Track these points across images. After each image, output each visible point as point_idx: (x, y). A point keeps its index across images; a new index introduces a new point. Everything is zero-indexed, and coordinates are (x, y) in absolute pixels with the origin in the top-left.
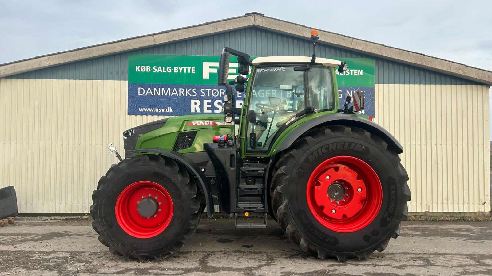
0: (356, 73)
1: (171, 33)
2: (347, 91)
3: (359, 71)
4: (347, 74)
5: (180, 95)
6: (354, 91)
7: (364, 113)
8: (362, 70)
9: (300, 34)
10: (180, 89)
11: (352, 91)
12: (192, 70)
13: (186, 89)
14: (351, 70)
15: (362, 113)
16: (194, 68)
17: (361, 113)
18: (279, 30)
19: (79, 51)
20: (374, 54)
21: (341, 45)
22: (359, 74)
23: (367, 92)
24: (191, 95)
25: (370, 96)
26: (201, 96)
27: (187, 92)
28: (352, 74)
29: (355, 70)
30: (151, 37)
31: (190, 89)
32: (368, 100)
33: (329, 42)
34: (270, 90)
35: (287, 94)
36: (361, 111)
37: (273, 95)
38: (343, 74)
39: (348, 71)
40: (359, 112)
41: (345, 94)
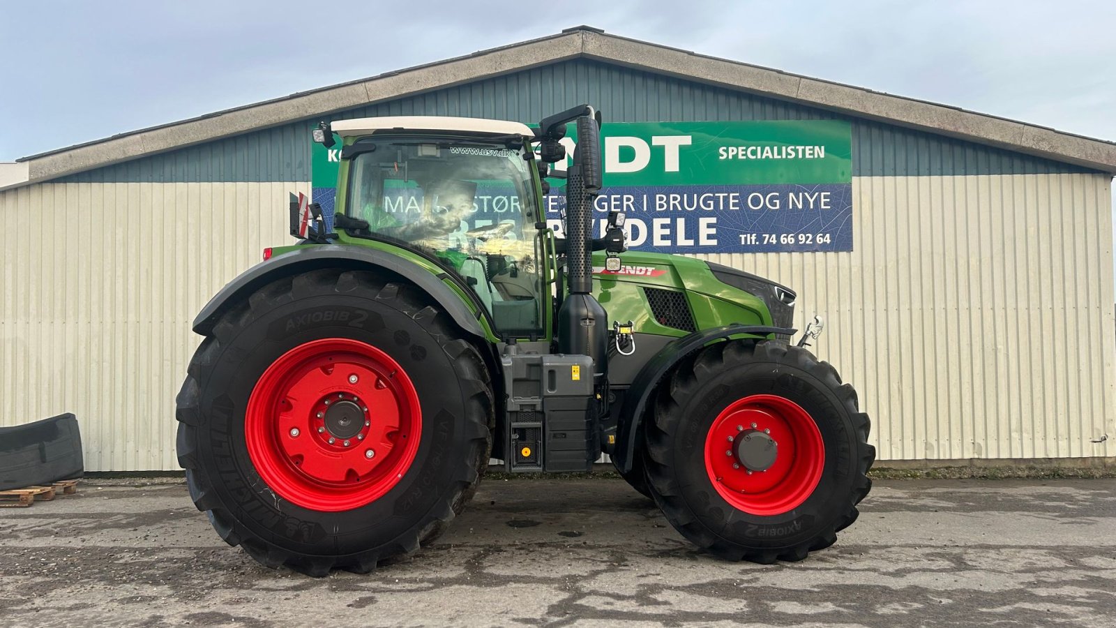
0: (810, 154)
1: (401, 76)
2: (791, 195)
3: (817, 148)
4: (789, 157)
6: (806, 194)
7: (828, 241)
8: (823, 147)
9: (683, 72)
11: (801, 194)
14: (797, 147)
15: (825, 241)
17: (821, 242)
18: (638, 64)
19: (207, 120)
20: (849, 110)
21: (775, 92)
22: (816, 156)
23: (835, 194)
25: (843, 204)
28: (800, 156)
29: (807, 148)
30: (360, 88)
32: (838, 212)
33: (747, 86)
34: (619, 196)
35: (658, 202)
36: (823, 237)
37: (628, 206)
38: (780, 157)
39: (792, 150)
40: (818, 239)
41: (786, 201)
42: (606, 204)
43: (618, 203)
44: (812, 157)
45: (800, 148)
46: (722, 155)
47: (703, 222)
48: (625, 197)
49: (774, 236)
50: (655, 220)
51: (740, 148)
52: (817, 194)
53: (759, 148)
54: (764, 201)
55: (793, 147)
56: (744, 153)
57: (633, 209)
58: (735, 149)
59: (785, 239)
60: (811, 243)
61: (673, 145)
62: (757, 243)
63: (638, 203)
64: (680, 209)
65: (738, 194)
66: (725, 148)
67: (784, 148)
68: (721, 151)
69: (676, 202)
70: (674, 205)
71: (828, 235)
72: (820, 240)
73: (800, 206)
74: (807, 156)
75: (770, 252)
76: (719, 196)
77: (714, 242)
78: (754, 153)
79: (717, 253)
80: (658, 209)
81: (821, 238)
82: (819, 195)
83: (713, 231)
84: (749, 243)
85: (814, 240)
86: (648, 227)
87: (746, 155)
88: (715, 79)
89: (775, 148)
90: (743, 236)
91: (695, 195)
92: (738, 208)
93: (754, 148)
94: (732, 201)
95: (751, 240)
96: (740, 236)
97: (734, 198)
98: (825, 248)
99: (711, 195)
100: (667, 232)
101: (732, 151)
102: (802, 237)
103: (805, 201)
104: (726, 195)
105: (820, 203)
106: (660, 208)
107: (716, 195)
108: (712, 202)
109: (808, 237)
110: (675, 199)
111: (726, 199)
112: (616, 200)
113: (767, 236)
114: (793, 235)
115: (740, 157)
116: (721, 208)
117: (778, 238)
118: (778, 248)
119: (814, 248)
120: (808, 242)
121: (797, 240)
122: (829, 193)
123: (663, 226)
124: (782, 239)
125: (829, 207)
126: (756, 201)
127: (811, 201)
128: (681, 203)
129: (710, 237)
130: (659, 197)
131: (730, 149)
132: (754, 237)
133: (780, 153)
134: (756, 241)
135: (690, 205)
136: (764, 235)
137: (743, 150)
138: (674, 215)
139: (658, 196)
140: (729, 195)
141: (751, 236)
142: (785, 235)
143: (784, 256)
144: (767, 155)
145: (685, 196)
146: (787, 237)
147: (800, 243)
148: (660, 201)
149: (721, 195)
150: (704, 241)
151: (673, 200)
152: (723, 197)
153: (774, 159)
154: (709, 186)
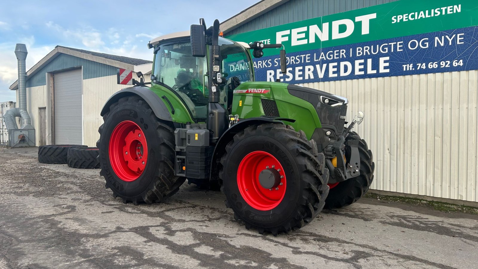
0: (450, 11)
1: (247, 11)
2: (437, 38)
3: (455, 7)
4: (436, 15)
5: (259, 68)
6: (447, 36)
7: (462, 64)
8: (460, 6)
10: (259, 62)
11: (443, 37)
12: (268, 42)
13: (263, 61)
14: (442, 8)
15: (459, 64)
16: (269, 40)
17: (456, 65)
22: (455, 12)
23: (468, 34)
24: (267, 66)
25: (473, 39)
26: (275, 66)
27: (264, 64)
28: (444, 13)
29: (449, 7)
30: (234, 19)
31: (266, 61)
32: (469, 46)
34: (338, 51)
35: (358, 52)
36: (458, 62)
37: (343, 55)
38: (430, 16)
39: (438, 10)
40: (454, 63)
41: (433, 42)
42: (332, 55)
43: (338, 54)
44: (452, 12)
45: (444, 9)
46: (394, 21)
47: (382, 60)
48: (341, 50)
49: (424, 64)
50: (356, 61)
51: (404, 15)
52: (454, 35)
53: (416, 13)
54: (419, 44)
55: (439, 9)
56: (407, 17)
57: (345, 57)
58: (401, 16)
59: (431, 65)
60: (449, 66)
61: (365, 20)
62: (413, 69)
63: (347, 53)
64: (369, 54)
65: (402, 42)
66: (395, 17)
67: (433, 10)
68: (393, 19)
69: (367, 51)
70: (366, 52)
71: (461, 61)
72: (455, 64)
73: (442, 45)
74: (449, 12)
75: (421, 74)
77: (388, 71)
78: (413, 16)
79: (389, 76)
80: (358, 55)
81: (456, 63)
82: (456, 36)
83: (387, 64)
84: (408, 69)
85: (451, 64)
86: (352, 66)
87: (408, 18)
89: (427, 12)
90: (405, 66)
91: (378, 46)
92: (402, 50)
93: (413, 13)
94: (398, 46)
95: (409, 68)
96: (403, 66)
97: (400, 44)
98: (459, 69)
99: (387, 44)
100: (362, 67)
101: (400, 17)
102: (443, 63)
103: (446, 41)
104: (395, 43)
105: (457, 41)
106: (358, 54)
107: (390, 44)
108: (387, 49)
109: (447, 63)
110: (367, 49)
111: (395, 46)
112: (337, 53)
113: (420, 64)
114: (437, 62)
115: (404, 20)
116: (392, 51)
117: (427, 65)
118: (427, 71)
119: (451, 69)
120: (447, 66)
121: (439, 65)
122: (463, 34)
123: (360, 64)
124: (429, 65)
125: (463, 43)
126: (413, 44)
127: (450, 40)
128: (370, 51)
129: (385, 68)
130: (359, 49)
131: (398, 16)
132: (411, 66)
133: (430, 14)
134: (412, 68)
135: (375, 51)
136: (418, 64)
137: (406, 16)
138: (366, 57)
139: (358, 48)
140: (397, 43)
141: (409, 65)
142: (432, 63)
143: (431, 75)
144: (422, 16)
145: (372, 46)
146: (432, 64)
147: (441, 67)
148: (359, 51)
149: (392, 44)
150: (382, 70)
151: (366, 50)
152: (394, 44)
153: (426, 18)
154: (386, 39)
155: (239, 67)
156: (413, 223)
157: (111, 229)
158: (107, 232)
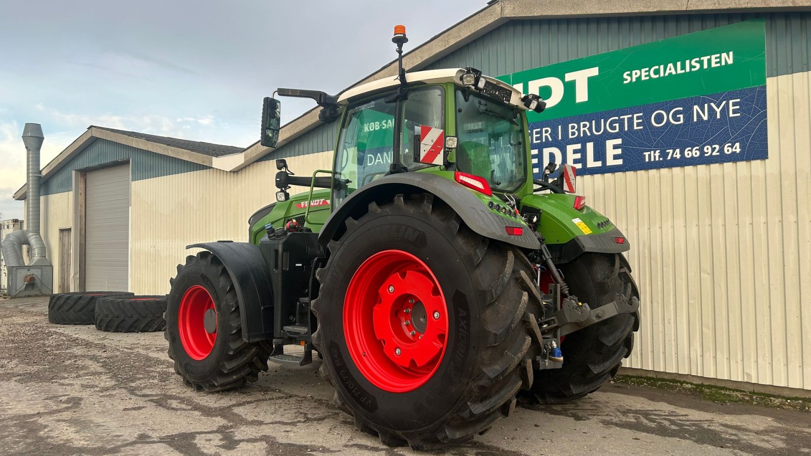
0: (716, 63)
2: (696, 107)
3: (724, 55)
4: (693, 70)
6: (712, 104)
7: (738, 150)
8: (731, 53)
9: (579, 12)
11: (706, 105)
14: (702, 58)
15: (734, 150)
17: (730, 152)
18: (542, 16)
19: (305, 116)
21: (663, 9)
22: (723, 63)
23: (746, 100)
25: (755, 109)
28: (706, 66)
29: (713, 57)
32: (749, 119)
33: (636, 11)
34: (539, 130)
35: (570, 131)
36: (732, 147)
37: (546, 137)
38: (683, 71)
39: (696, 62)
40: (726, 149)
41: (690, 114)
43: (539, 135)
44: (719, 65)
45: (705, 59)
46: (626, 80)
47: (610, 144)
48: (544, 129)
49: (678, 151)
50: (568, 147)
51: (643, 70)
52: (724, 102)
53: (662, 67)
54: (668, 117)
55: (698, 59)
56: (647, 73)
57: (550, 140)
58: (638, 72)
59: (690, 152)
60: (718, 154)
61: (581, 78)
62: (661, 159)
63: (554, 134)
64: (589, 134)
65: (641, 114)
66: (629, 72)
67: (688, 62)
68: (625, 76)
69: (586, 129)
70: (584, 131)
71: (737, 145)
72: (728, 150)
73: (705, 118)
74: (713, 65)
75: (674, 166)
76: (624, 119)
77: (620, 162)
78: (657, 72)
79: (623, 171)
80: (570, 137)
81: (730, 149)
82: (727, 104)
83: (619, 151)
84: (652, 160)
85: (721, 150)
86: (562, 154)
87: (649, 75)
88: (606, 12)
89: (679, 64)
90: (647, 154)
91: (602, 120)
92: (641, 127)
93: (657, 67)
94: (635, 121)
95: (655, 157)
96: (644, 153)
97: (638, 118)
98: (734, 158)
99: (617, 118)
100: (578, 156)
101: (636, 74)
102: (708, 149)
103: (712, 112)
104: (631, 116)
105: (728, 112)
106: (572, 135)
107: (621, 117)
108: (617, 125)
109: (715, 148)
110: (585, 126)
111: (631, 121)
112: (537, 133)
113: (671, 151)
114: (698, 148)
115: (643, 78)
116: (626, 129)
117: (682, 153)
118: (683, 162)
119: (722, 159)
120: (714, 154)
121: (702, 152)
122: (739, 100)
123: (575, 152)
124: (686, 153)
125: (739, 115)
126: (659, 118)
127: (718, 111)
128: (590, 129)
129: (616, 157)
130: (572, 126)
131: (634, 72)
132: (657, 154)
133: (683, 67)
134: (660, 157)
135: (598, 130)
136: (667, 151)
137: (646, 72)
138: (583, 140)
139: (570, 125)
140: (633, 116)
141: (655, 153)
142: (690, 148)
143: (689, 169)
144: (670, 71)
145: (594, 122)
146: (691, 150)
147: (706, 155)
148: (573, 130)
149: (626, 117)
150: (610, 162)
151: (583, 127)
152: (628, 118)
153: (677, 75)
154: (615, 110)
155: (381, 157)
156: (659, 423)
157: (128, 439)
158: (119, 443)
